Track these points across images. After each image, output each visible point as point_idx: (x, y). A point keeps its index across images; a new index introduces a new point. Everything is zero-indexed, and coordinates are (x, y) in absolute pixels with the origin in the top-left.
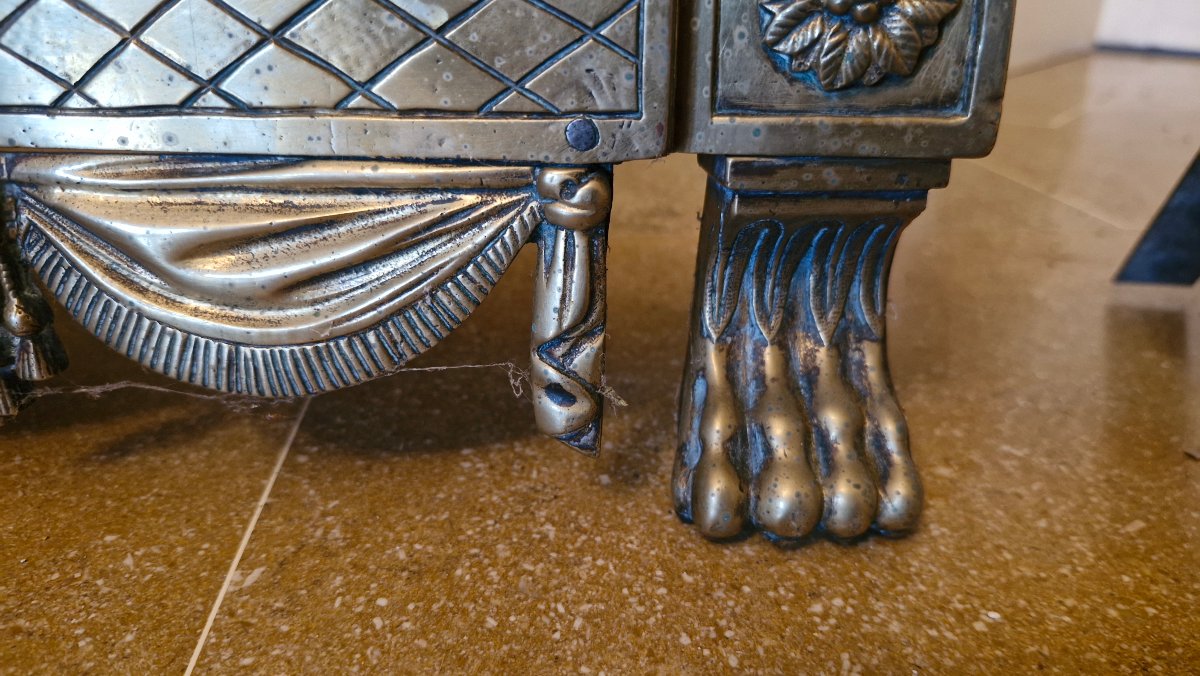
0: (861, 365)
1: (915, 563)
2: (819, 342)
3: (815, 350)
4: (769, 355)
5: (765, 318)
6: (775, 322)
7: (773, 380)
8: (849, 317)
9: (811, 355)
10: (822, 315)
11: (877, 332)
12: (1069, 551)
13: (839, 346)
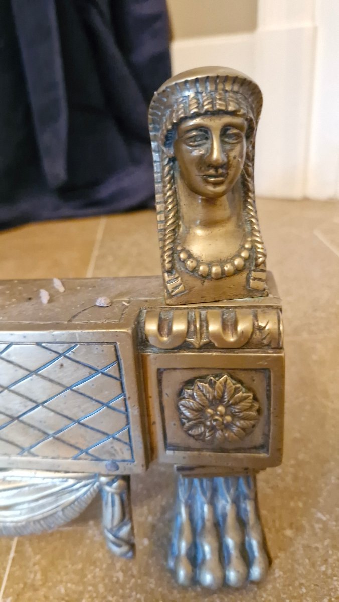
0: (246, 510)
1: (265, 596)
2: (227, 501)
3: (225, 504)
4: (206, 508)
5: (204, 493)
6: (208, 494)
7: (208, 520)
8: (240, 489)
9: (224, 508)
10: (228, 490)
11: (252, 495)
12: (331, 587)
13: (236, 502)
